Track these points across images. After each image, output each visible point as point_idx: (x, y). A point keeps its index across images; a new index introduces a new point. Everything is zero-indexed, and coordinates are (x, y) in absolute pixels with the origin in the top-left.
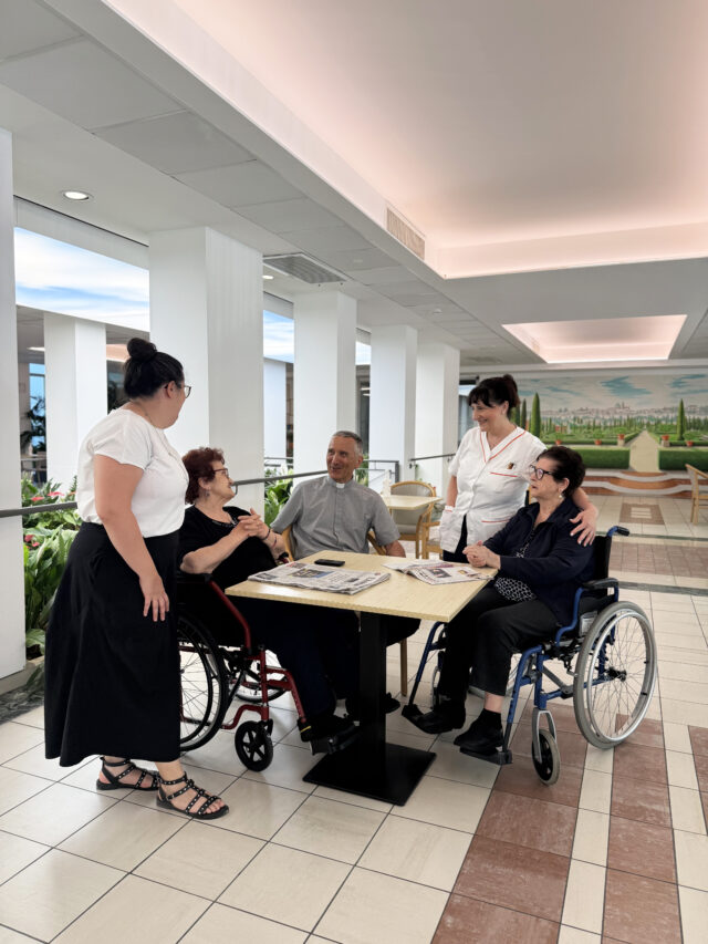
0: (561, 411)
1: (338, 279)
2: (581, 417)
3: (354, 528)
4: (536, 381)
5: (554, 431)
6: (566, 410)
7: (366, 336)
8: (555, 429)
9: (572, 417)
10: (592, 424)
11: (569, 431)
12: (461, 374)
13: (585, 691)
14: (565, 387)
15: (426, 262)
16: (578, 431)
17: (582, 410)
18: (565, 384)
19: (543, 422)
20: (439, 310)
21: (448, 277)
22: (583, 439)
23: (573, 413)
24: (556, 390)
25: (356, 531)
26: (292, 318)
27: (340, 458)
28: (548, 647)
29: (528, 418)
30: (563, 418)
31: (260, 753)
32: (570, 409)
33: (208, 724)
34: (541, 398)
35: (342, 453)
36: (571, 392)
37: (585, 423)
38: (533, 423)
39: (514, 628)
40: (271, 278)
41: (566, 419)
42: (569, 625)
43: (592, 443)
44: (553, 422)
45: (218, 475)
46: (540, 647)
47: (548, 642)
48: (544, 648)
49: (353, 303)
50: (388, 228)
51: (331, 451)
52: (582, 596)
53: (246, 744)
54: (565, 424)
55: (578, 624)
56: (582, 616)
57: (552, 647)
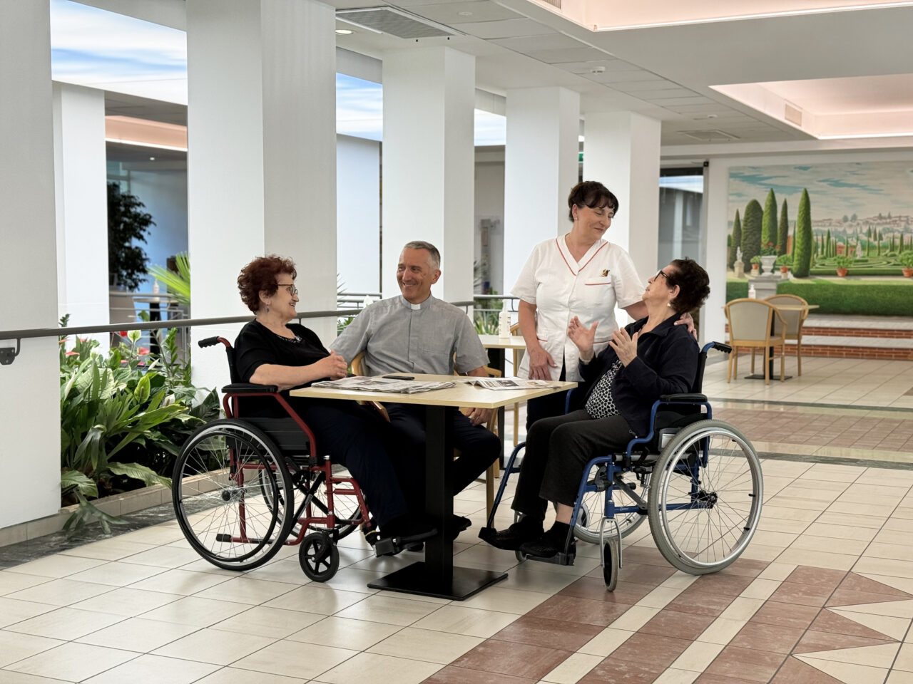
0: (845, 219)
1: (440, 33)
2: (879, 229)
3: (432, 354)
4: (805, 168)
5: (835, 254)
6: (854, 218)
7: (499, 103)
8: (836, 250)
9: (865, 230)
10: (898, 242)
11: (860, 254)
12: (662, 158)
13: (660, 513)
14: (853, 180)
15: (563, 10)
16: (874, 253)
17: (880, 217)
18: (854, 173)
19: (817, 238)
20: (603, 69)
21: (599, 29)
22: (884, 267)
23: (866, 223)
24: (837, 184)
25: (434, 357)
26: (381, 82)
27: (411, 273)
28: (619, 458)
29: (790, 233)
30: (850, 231)
31: (326, 564)
32: (861, 217)
33: (270, 543)
34: (811, 196)
35: (413, 268)
36: (864, 188)
37: (886, 240)
38: (799, 241)
40: (349, 32)
41: (855, 233)
42: (645, 436)
43: (899, 274)
44: (832, 239)
45: (281, 290)
47: (620, 453)
48: (614, 458)
49: (471, 61)
51: (402, 267)
52: (659, 409)
53: (310, 557)
54: (853, 242)
55: (657, 439)
56: (662, 431)
57: (623, 458)
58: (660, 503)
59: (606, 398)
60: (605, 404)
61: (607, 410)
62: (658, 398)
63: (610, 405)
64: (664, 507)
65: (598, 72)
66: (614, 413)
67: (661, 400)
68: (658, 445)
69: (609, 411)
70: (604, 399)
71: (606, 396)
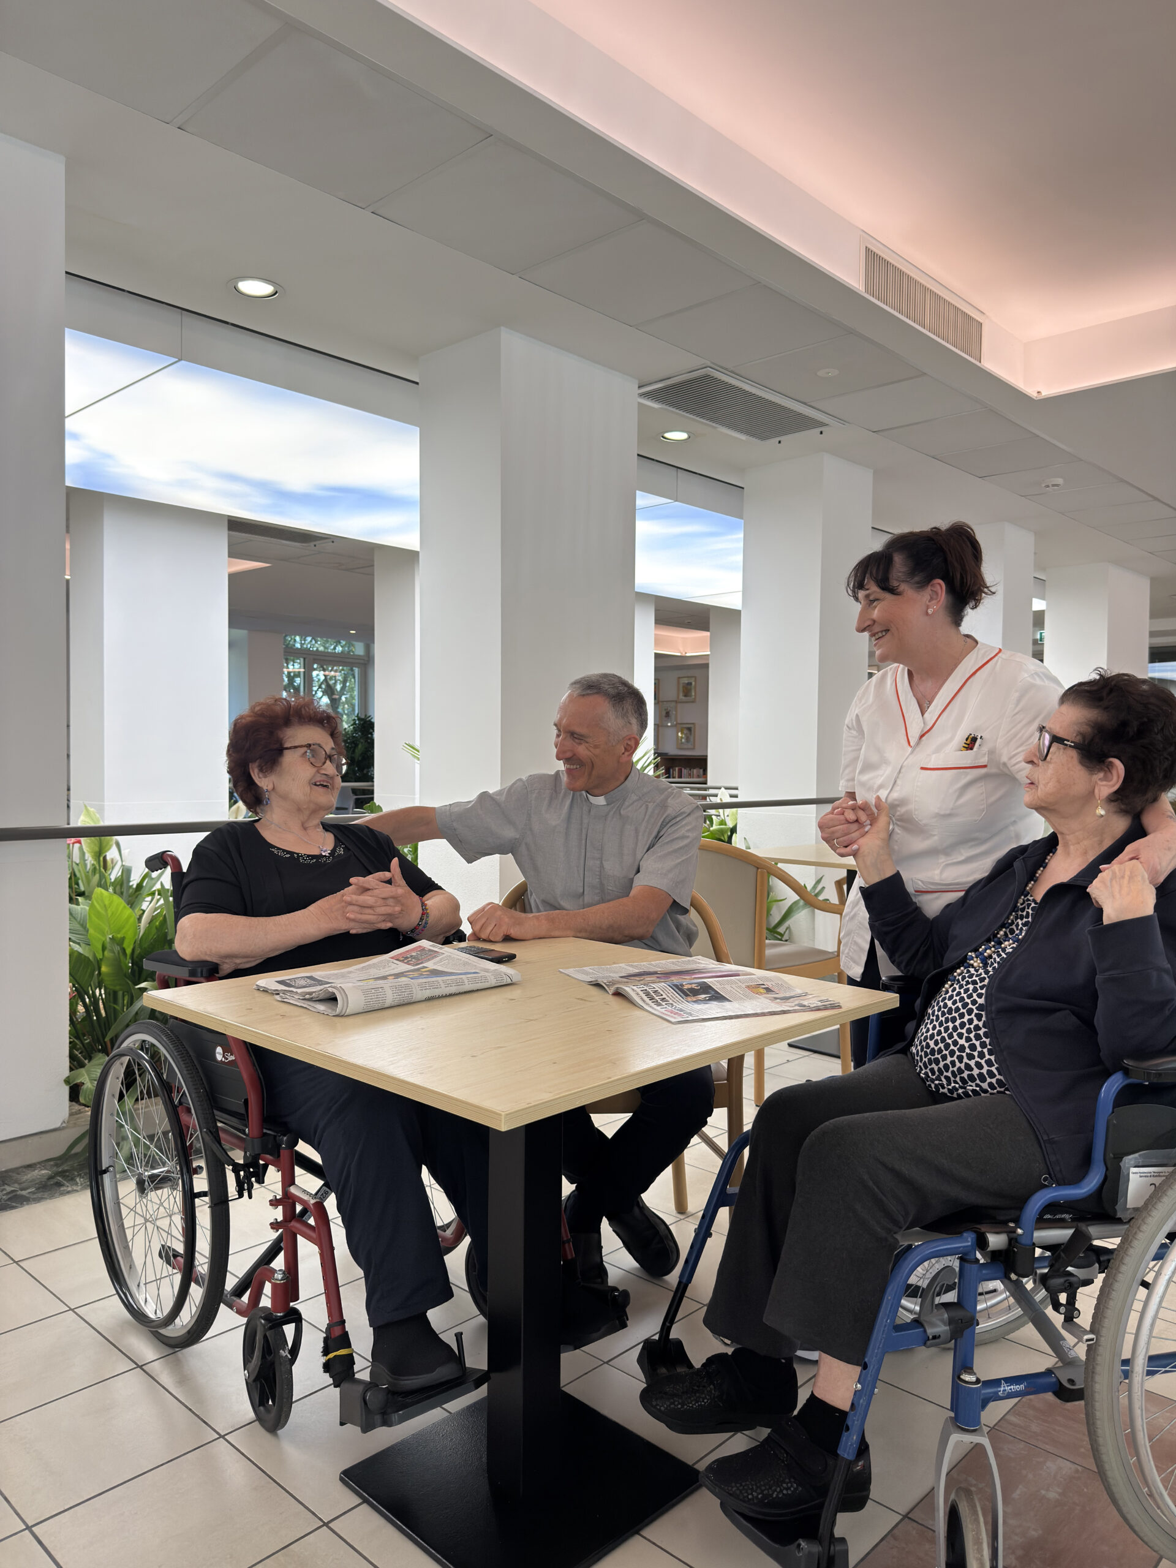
1: (812, 423)
15: (988, 364)
21: (1045, 395)
28: (996, 1240)
39: (897, 1175)
40: (685, 435)
42: (1077, 1179)
46: (967, 1240)
47: (999, 1225)
48: (982, 1243)
49: (863, 475)
50: (867, 291)
55: (1114, 1182)
56: (1129, 1160)
57: (1010, 1240)
58: (1126, 1354)
59: (962, 1042)
60: (960, 1059)
61: (965, 1075)
62: (1119, 1067)
63: (972, 1063)
64: (1140, 1365)
65: (1053, 485)
66: (985, 1086)
67: (1127, 1072)
68: (1115, 1201)
69: (972, 1078)
70: (955, 1043)
71: (960, 1036)
